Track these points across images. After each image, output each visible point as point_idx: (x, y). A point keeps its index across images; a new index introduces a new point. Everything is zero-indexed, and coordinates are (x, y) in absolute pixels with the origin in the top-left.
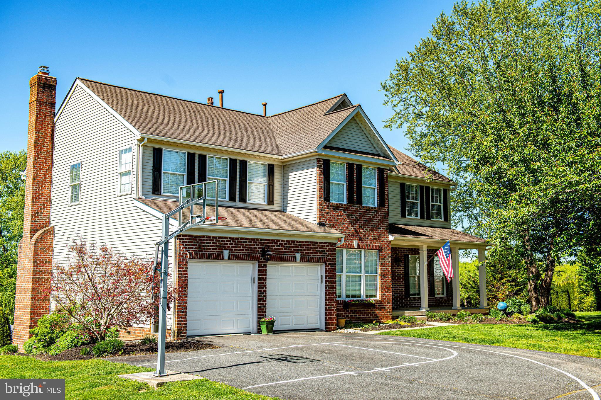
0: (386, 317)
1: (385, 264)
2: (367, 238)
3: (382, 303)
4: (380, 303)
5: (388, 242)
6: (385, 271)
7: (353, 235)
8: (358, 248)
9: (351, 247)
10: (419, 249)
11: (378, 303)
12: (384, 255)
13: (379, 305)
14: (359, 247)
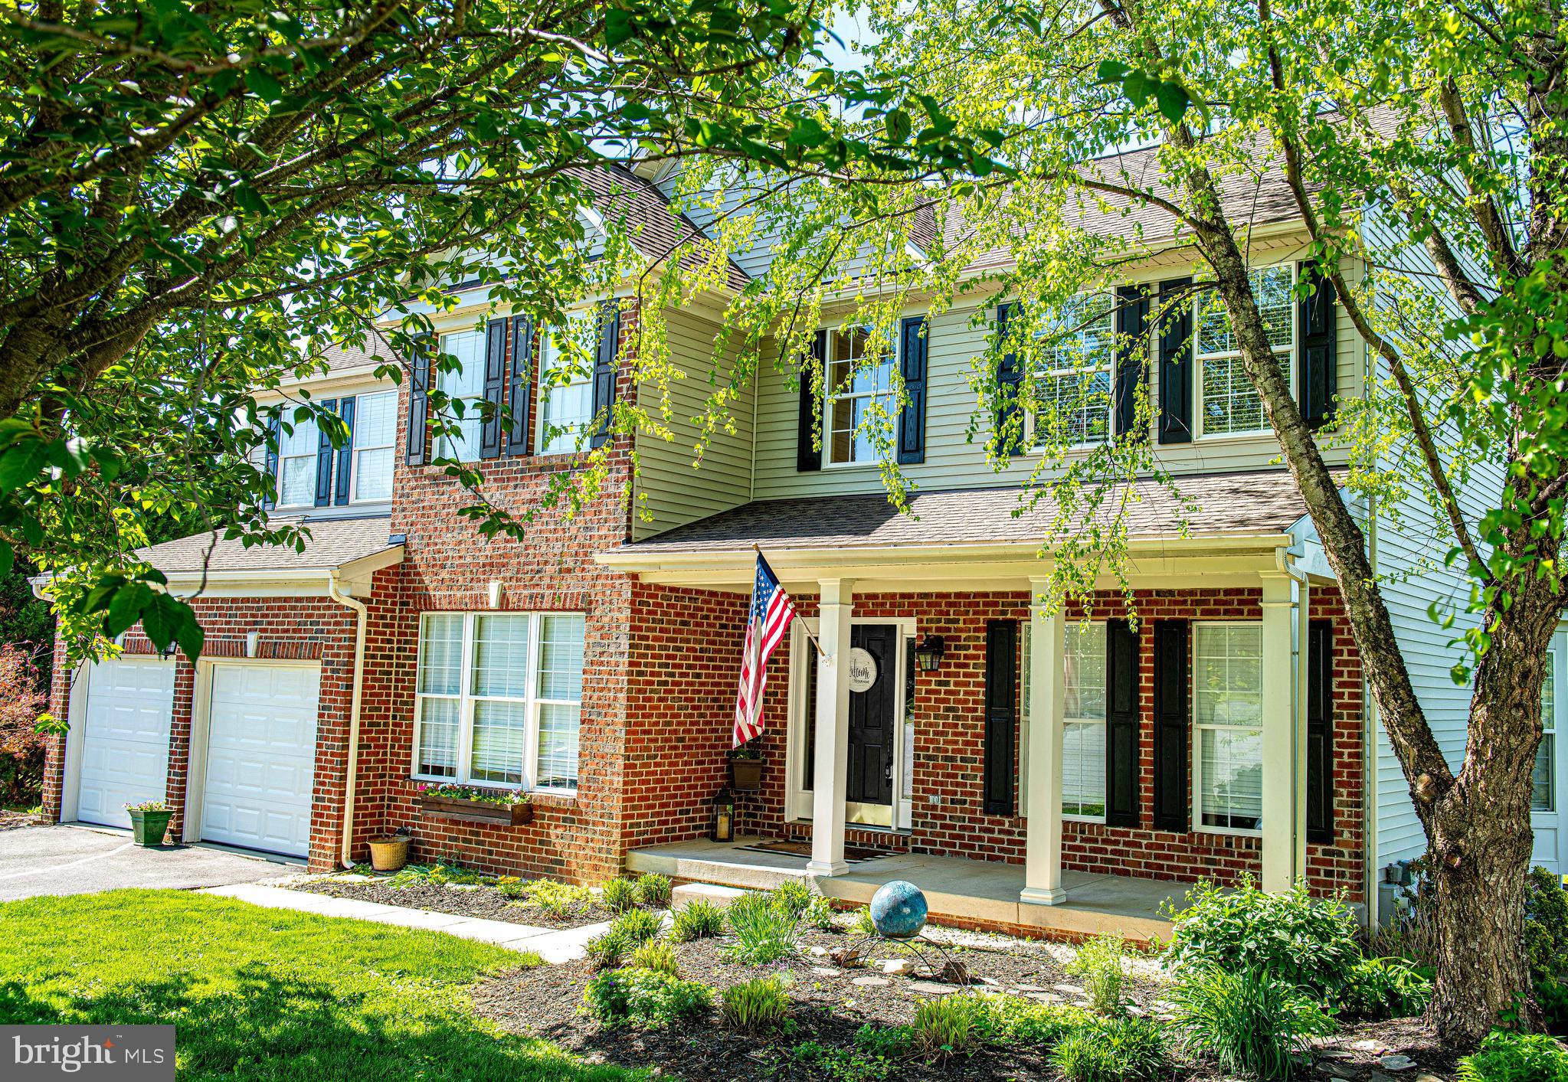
0: (596, 868)
1: (602, 663)
2: (538, 572)
3: (581, 813)
4: (573, 812)
5: (620, 577)
6: (602, 690)
7: (491, 565)
8: (501, 610)
9: (478, 604)
10: (817, 597)
11: (565, 811)
12: (602, 627)
13: (572, 815)
14: (504, 605)
